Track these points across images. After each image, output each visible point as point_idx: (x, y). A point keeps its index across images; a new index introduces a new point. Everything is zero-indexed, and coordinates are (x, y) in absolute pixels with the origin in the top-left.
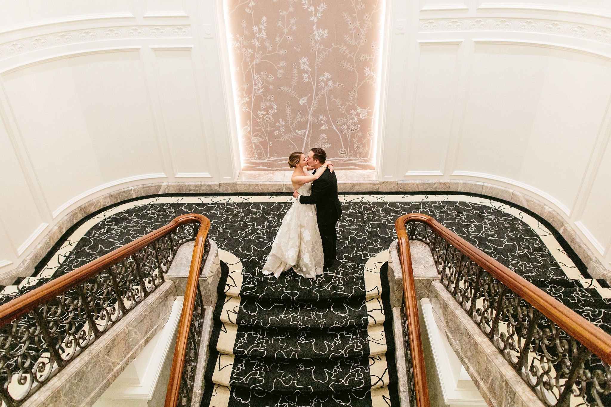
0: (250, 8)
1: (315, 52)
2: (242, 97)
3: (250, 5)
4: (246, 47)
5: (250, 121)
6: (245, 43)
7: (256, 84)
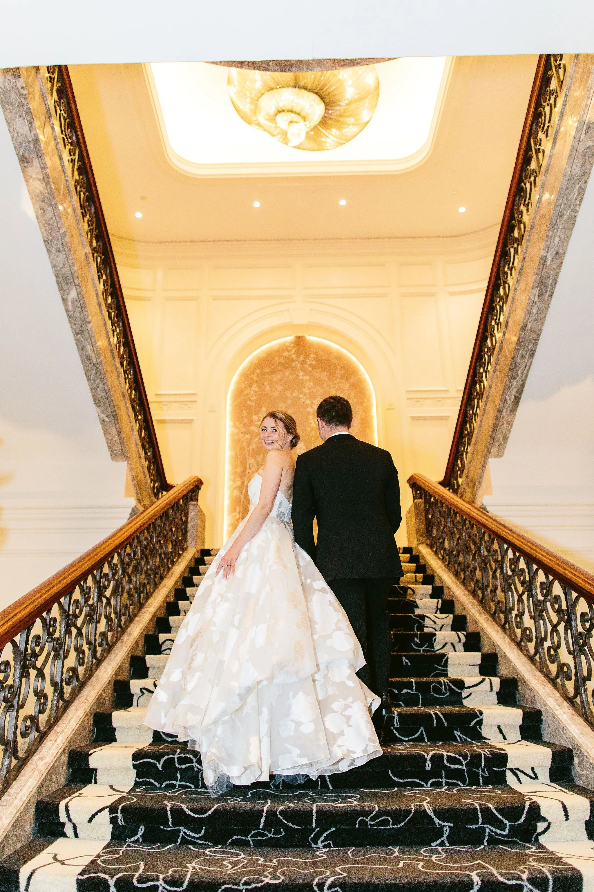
0: (251, 401)
1: (311, 437)
2: (234, 481)
3: (252, 399)
4: (244, 433)
5: (240, 507)
6: (244, 430)
7: (250, 468)
